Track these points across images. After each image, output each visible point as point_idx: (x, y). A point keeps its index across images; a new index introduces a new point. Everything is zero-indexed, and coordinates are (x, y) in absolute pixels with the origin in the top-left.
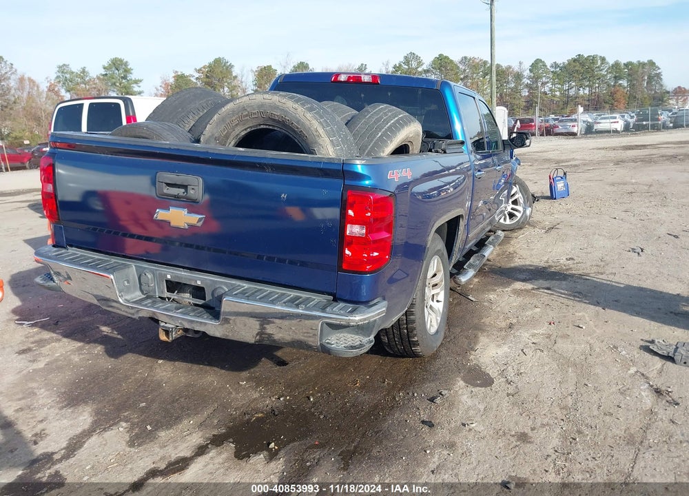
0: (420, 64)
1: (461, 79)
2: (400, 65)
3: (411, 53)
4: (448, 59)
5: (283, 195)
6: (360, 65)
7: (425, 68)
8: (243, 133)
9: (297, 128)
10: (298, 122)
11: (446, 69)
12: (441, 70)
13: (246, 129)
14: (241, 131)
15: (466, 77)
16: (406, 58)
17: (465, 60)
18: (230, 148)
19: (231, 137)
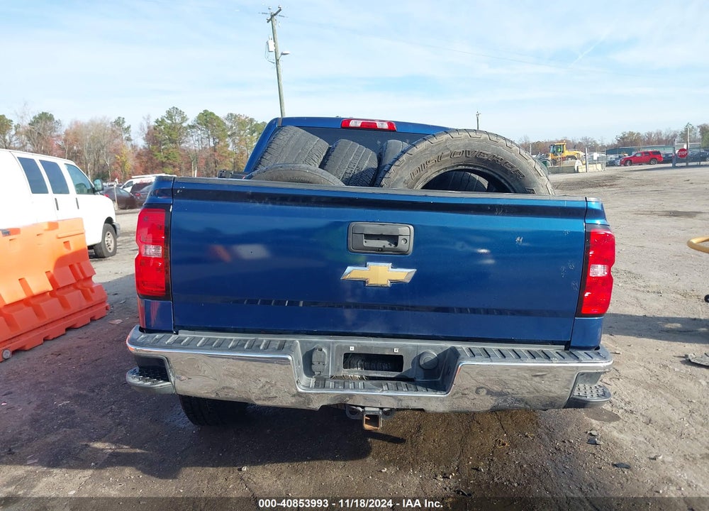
0: (184, 119)
1: (229, 136)
2: (163, 120)
3: (174, 107)
4: (214, 115)
5: (518, 239)
6: (116, 118)
7: (190, 124)
8: (434, 176)
9: (512, 167)
10: (514, 161)
11: (212, 125)
12: (207, 126)
13: (438, 171)
14: (432, 173)
15: (233, 134)
16: (168, 112)
17: (231, 117)
18: (418, 192)
19: (421, 180)
